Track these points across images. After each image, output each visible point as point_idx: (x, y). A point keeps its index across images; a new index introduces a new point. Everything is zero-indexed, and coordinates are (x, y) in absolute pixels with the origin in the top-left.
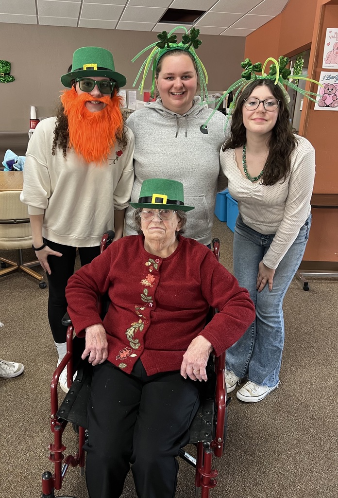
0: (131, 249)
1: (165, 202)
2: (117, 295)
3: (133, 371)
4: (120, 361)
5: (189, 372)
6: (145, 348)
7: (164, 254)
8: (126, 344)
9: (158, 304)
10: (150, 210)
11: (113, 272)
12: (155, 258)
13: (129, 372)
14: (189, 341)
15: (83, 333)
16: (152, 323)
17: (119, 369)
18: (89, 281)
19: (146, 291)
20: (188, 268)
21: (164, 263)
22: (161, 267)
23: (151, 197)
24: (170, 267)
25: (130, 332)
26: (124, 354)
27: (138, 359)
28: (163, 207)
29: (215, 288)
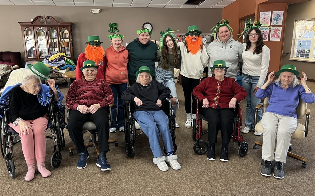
0: (212, 79)
1: (222, 66)
2: (209, 92)
3: (217, 108)
4: (213, 106)
5: (231, 106)
6: (220, 103)
7: (221, 80)
8: (214, 102)
9: (221, 92)
10: (218, 68)
11: (207, 85)
12: (219, 81)
13: (216, 108)
14: (231, 99)
15: (202, 101)
16: (221, 96)
17: (213, 108)
18: (200, 89)
19: (218, 89)
20: (228, 83)
21: (222, 82)
22: (221, 83)
23: (218, 65)
24: (224, 83)
25: (215, 99)
26: (214, 104)
27: (218, 105)
28: (222, 67)
29: (236, 89)
